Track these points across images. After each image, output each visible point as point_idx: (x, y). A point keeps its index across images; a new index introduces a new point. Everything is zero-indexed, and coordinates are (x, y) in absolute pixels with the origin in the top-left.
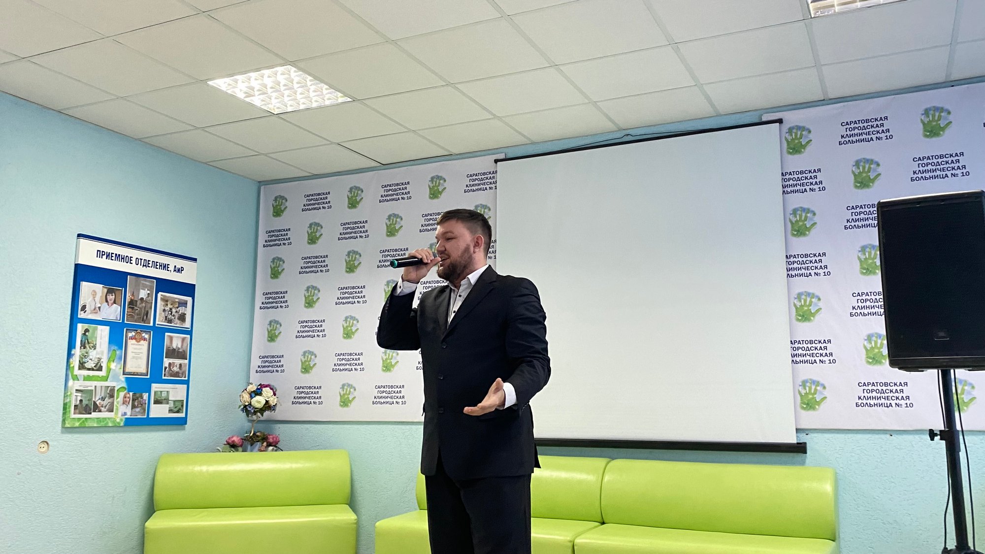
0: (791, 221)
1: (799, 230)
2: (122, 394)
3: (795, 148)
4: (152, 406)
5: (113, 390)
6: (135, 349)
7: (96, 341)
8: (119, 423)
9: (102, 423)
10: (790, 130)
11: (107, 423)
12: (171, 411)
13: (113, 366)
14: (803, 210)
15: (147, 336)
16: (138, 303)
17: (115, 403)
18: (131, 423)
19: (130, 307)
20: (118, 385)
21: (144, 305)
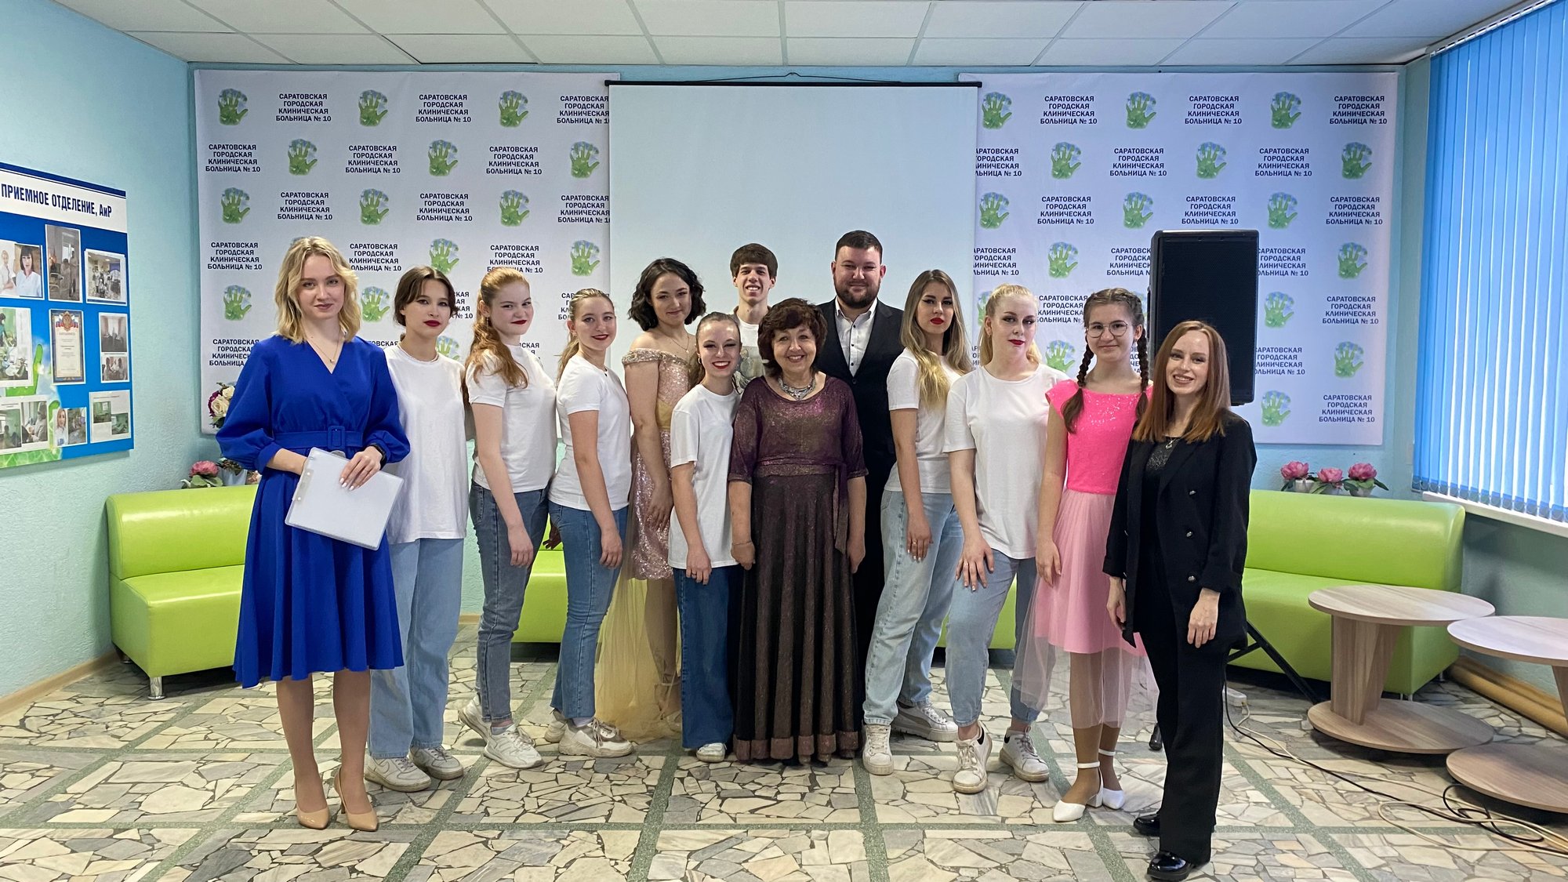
0: (982, 209)
1: (990, 220)
2: (55, 412)
3: (993, 120)
4: (93, 425)
5: (43, 407)
6: (64, 340)
7: (15, 333)
8: (55, 456)
9: (36, 459)
10: (989, 98)
11: (42, 457)
12: (115, 431)
13: (41, 369)
14: (996, 196)
15: (77, 320)
16: (62, 267)
17: (49, 427)
18: (71, 455)
19: (52, 276)
20: (49, 399)
21: (69, 270)
